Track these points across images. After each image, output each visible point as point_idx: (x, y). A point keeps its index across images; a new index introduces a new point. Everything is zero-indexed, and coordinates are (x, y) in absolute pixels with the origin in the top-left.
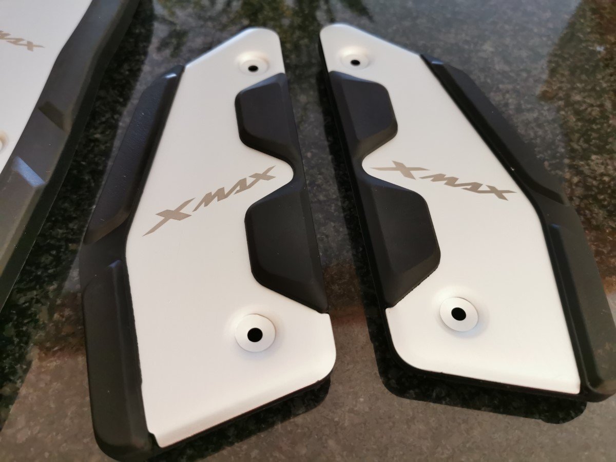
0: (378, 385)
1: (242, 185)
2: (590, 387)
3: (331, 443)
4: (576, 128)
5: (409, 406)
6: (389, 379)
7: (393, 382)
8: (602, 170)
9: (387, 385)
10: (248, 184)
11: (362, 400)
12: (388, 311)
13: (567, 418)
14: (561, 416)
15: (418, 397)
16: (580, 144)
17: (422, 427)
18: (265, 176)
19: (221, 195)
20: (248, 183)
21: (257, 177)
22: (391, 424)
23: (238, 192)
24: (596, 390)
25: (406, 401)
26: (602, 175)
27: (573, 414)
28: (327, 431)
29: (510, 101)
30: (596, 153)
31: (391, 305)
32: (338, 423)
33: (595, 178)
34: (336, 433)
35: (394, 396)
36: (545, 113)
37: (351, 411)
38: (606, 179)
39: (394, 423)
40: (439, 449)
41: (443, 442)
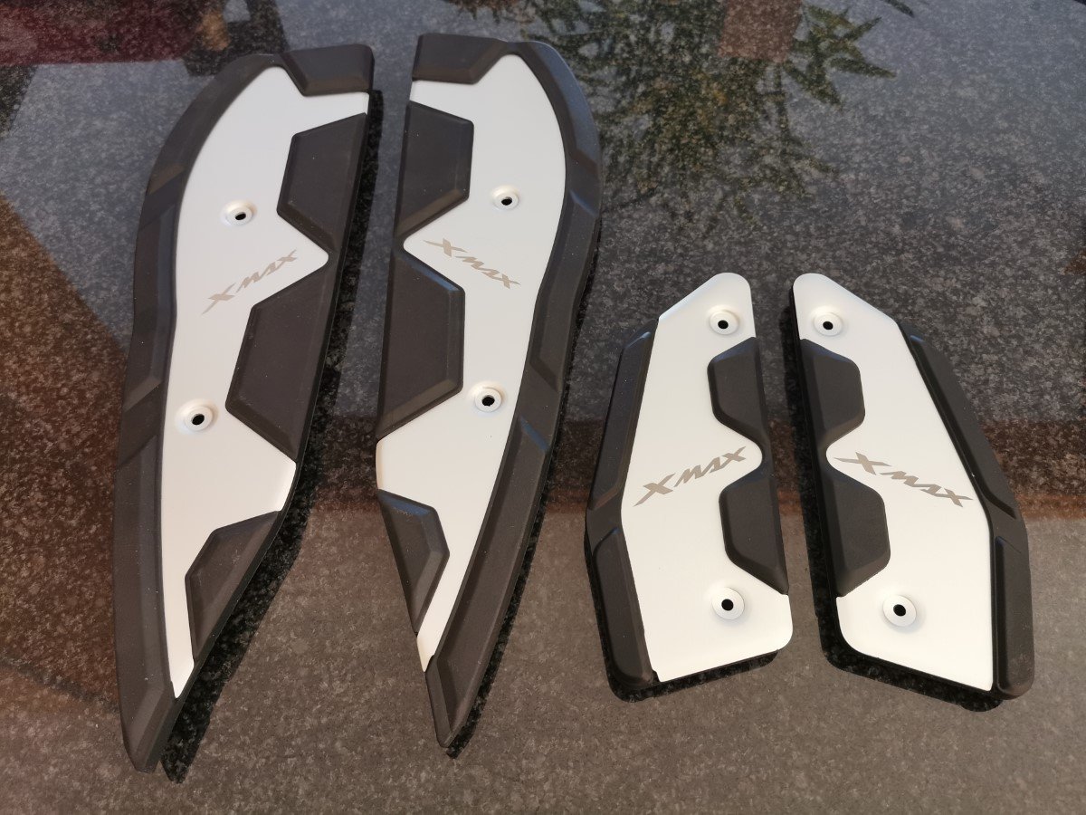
0: (822, 658)
1: (716, 465)
2: (999, 688)
3: (781, 697)
4: (1058, 418)
5: (848, 678)
6: (832, 654)
7: (835, 657)
8: (1072, 472)
9: (830, 659)
10: (721, 464)
11: (807, 668)
12: (838, 599)
13: (981, 708)
14: (975, 705)
15: (855, 672)
16: (1057, 438)
17: (855, 696)
18: (735, 457)
19: (698, 472)
20: (722, 462)
21: (730, 457)
22: (830, 691)
23: (712, 471)
24: (1003, 691)
25: (845, 674)
26: (1073, 478)
27: (986, 706)
28: (778, 688)
29: (992, 377)
30: (1073, 452)
31: (841, 595)
32: (786, 683)
33: (1063, 481)
34: (785, 690)
35: (835, 668)
36: (1027, 396)
37: (799, 675)
38: (1075, 483)
39: (833, 690)
40: (868, 716)
41: (872, 711)
